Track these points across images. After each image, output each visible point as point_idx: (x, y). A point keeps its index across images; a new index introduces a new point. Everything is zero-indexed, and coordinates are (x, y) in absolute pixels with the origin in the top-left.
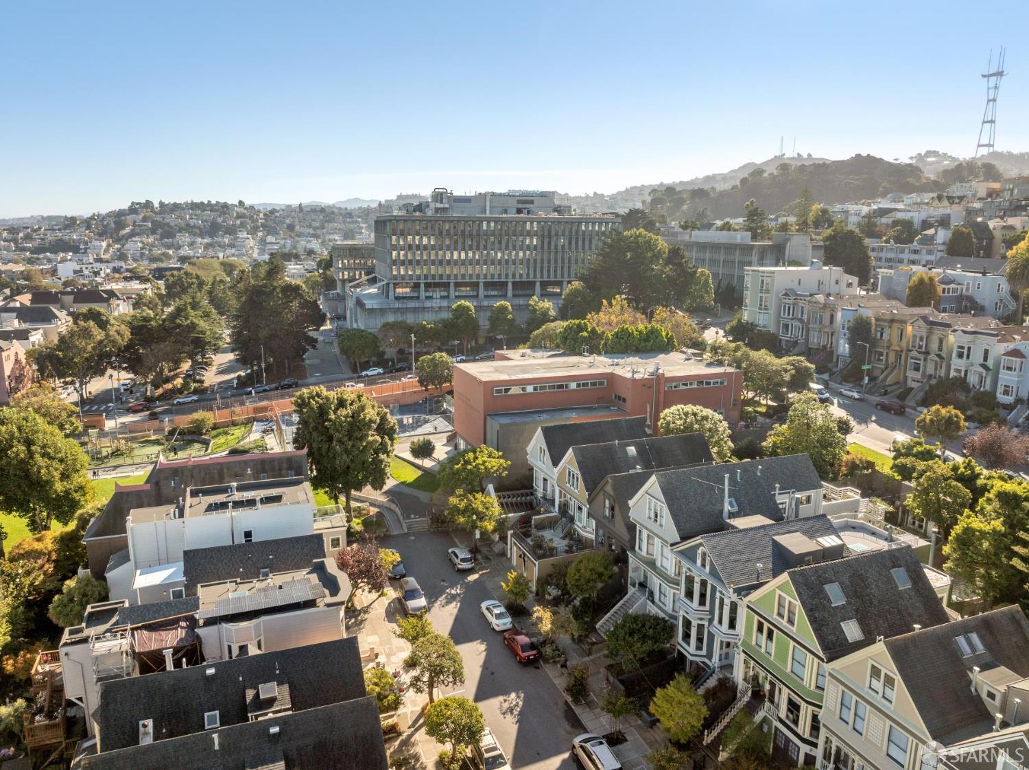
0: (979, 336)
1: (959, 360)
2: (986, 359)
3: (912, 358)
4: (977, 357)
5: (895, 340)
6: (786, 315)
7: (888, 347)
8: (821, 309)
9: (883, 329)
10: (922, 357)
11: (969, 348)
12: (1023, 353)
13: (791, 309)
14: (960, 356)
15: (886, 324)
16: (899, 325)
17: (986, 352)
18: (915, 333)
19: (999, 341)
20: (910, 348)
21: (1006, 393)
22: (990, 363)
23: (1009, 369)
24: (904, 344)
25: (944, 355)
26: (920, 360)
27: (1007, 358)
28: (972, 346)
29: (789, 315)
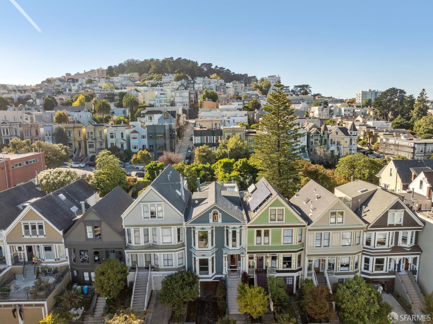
0: (118, 127)
1: (112, 139)
2: (122, 137)
3: (89, 143)
4: (119, 136)
5: (77, 136)
6: (6, 134)
7: (74, 140)
8: (30, 128)
9: (70, 132)
10: (94, 141)
11: (115, 133)
12: (138, 131)
13: (9, 130)
14: (112, 137)
15: (72, 129)
16: (78, 129)
17: (122, 133)
18: (88, 131)
19: (126, 129)
20: (87, 138)
21: (135, 148)
22: (125, 138)
23: (134, 138)
24: (82, 137)
25: (103, 139)
26: (93, 143)
27: (132, 134)
28: (116, 132)
29: (7, 133)
